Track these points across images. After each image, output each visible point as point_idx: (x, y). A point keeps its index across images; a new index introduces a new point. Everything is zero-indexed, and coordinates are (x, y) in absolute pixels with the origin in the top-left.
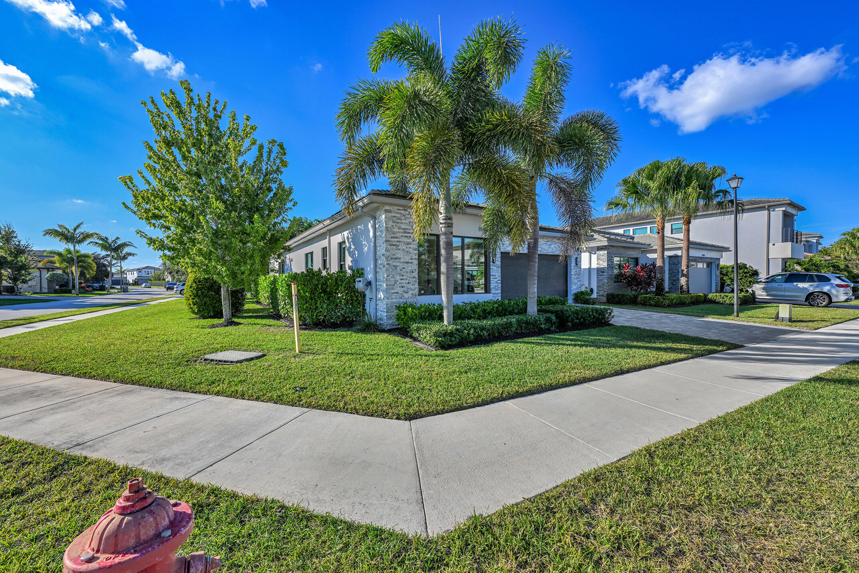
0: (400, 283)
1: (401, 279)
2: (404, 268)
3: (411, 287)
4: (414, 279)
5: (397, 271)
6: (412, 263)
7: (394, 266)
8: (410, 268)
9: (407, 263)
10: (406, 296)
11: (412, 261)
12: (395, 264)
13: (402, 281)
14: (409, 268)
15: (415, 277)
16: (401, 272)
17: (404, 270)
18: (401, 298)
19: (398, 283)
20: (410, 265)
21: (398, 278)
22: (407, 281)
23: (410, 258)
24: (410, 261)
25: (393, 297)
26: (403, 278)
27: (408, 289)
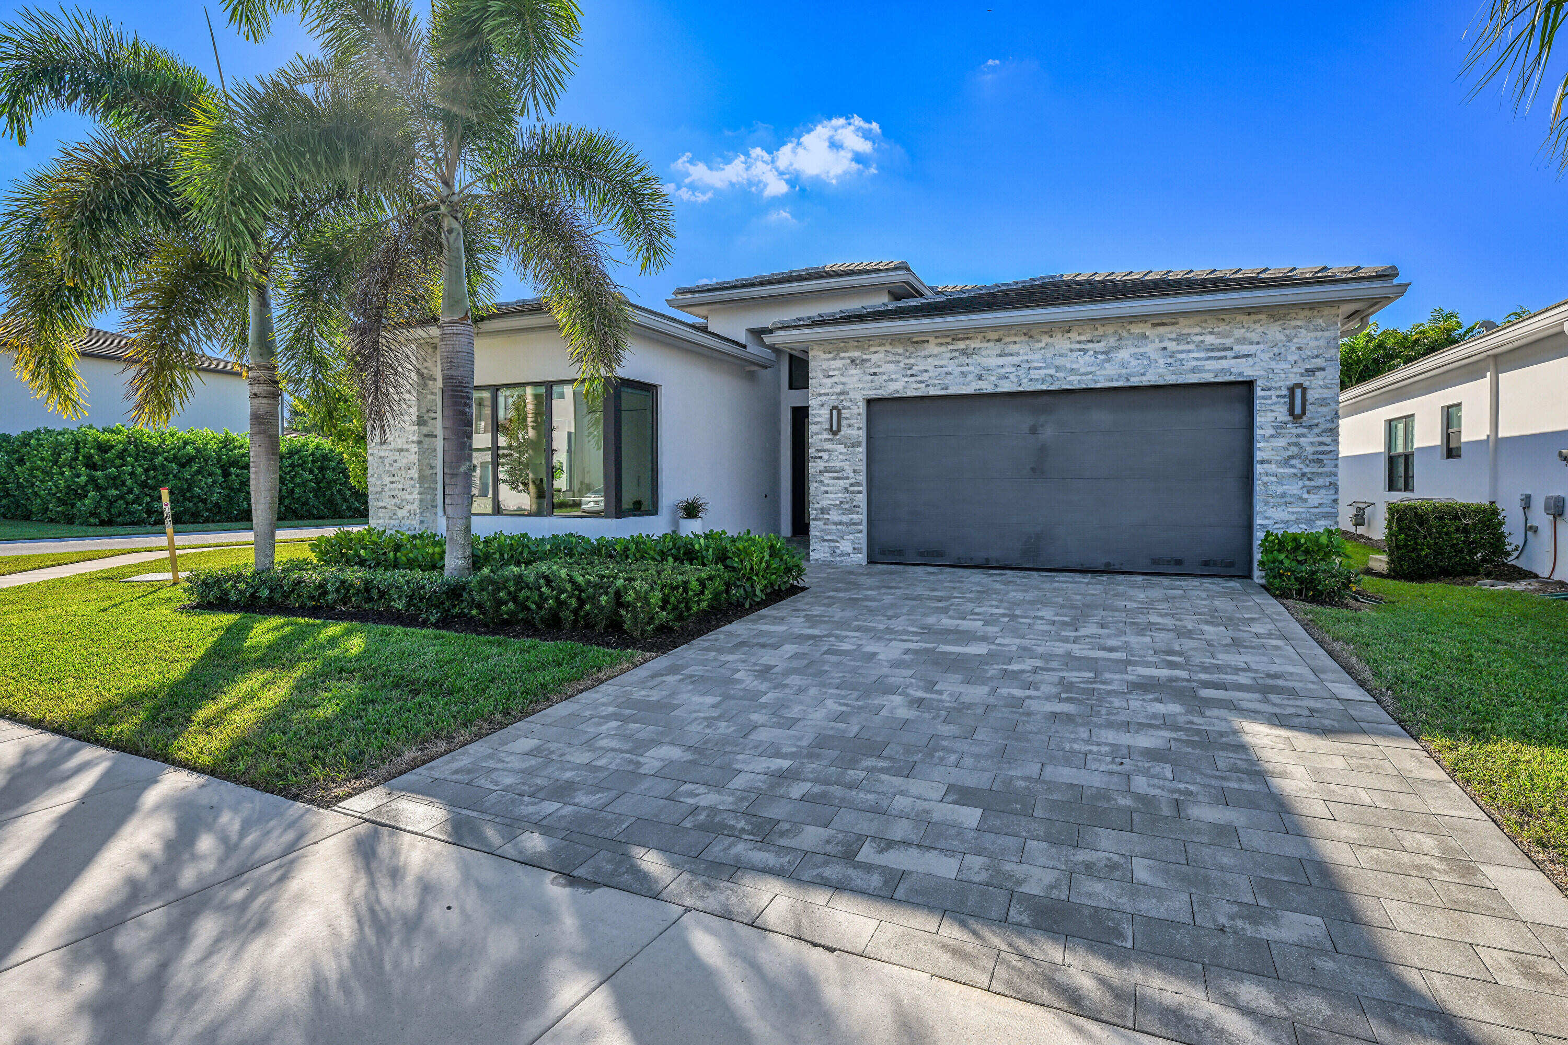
0: (390, 490)
1: (392, 482)
2: (395, 461)
3: (408, 497)
4: (412, 482)
5: (385, 466)
6: (407, 450)
7: (381, 457)
8: (405, 461)
9: (400, 450)
10: (400, 513)
11: (409, 446)
12: (382, 454)
13: (394, 486)
14: (403, 462)
15: (412, 479)
16: (391, 468)
17: (395, 464)
18: (391, 518)
19: (386, 489)
20: (405, 453)
21: (387, 479)
22: (401, 486)
23: (404, 440)
24: (405, 447)
25: (381, 515)
26: (394, 479)
27: (402, 500)
